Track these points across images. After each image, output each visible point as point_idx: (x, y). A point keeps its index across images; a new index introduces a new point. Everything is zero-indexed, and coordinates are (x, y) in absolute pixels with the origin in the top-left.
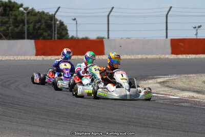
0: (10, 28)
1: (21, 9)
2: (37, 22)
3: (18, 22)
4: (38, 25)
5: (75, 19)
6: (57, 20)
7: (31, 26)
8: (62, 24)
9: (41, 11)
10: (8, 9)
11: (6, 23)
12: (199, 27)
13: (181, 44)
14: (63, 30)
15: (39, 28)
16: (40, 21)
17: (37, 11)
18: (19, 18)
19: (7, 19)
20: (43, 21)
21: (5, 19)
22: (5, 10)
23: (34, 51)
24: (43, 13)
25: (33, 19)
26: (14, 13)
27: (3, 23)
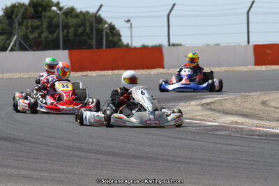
0: (43, 35)
1: (54, 8)
2: (79, 26)
3: (52, 27)
4: (81, 30)
5: (128, 21)
6: (106, 23)
7: (72, 30)
8: (112, 28)
10: (40, 9)
11: (38, 27)
13: (268, 51)
15: (82, 33)
16: (83, 24)
18: (55, 21)
19: (39, 23)
20: (88, 24)
21: (36, 22)
22: (36, 11)
24: (88, 13)
25: (73, 21)
26: (48, 13)
27: (34, 28)
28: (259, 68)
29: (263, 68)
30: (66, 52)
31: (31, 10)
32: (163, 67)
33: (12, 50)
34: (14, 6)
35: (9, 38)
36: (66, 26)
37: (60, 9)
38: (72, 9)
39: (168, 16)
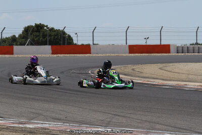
0: (40, 39)
1: (45, 28)
3: (44, 36)
4: (56, 37)
5: (76, 34)
6: (67, 34)
7: (52, 37)
8: (69, 36)
9: (58, 29)
11: (38, 36)
12: (147, 38)
13: (135, 48)
14: (70, 39)
15: (57, 39)
16: (57, 35)
17: (55, 29)
18: (45, 33)
21: (38, 34)
22: (38, 29)
26: (43, 30)
27: (37, 36)
28: (131, 55)
29: (133, 55)
30: (50, 46)
31: (36, 28)
32: (90, 54)
33: (27, 45)
34: (28, 27)
35: (26, 40)
36: (50, 36)
37: (48, 28)
38: (53, 28)
39: (93, 32)
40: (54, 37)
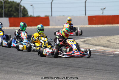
2: (10, 7)
5: (32, 5)
7: (7, 9)
12: (104, 9)
13: (94, 19)
14: (25, 11)
15: (11, 11)
16: (11, 7)
20: (13, 7)
23: (8, 24)
24: (14, 2)
25: (8, 5)
39: (51, 3)
40: (9, 9)
